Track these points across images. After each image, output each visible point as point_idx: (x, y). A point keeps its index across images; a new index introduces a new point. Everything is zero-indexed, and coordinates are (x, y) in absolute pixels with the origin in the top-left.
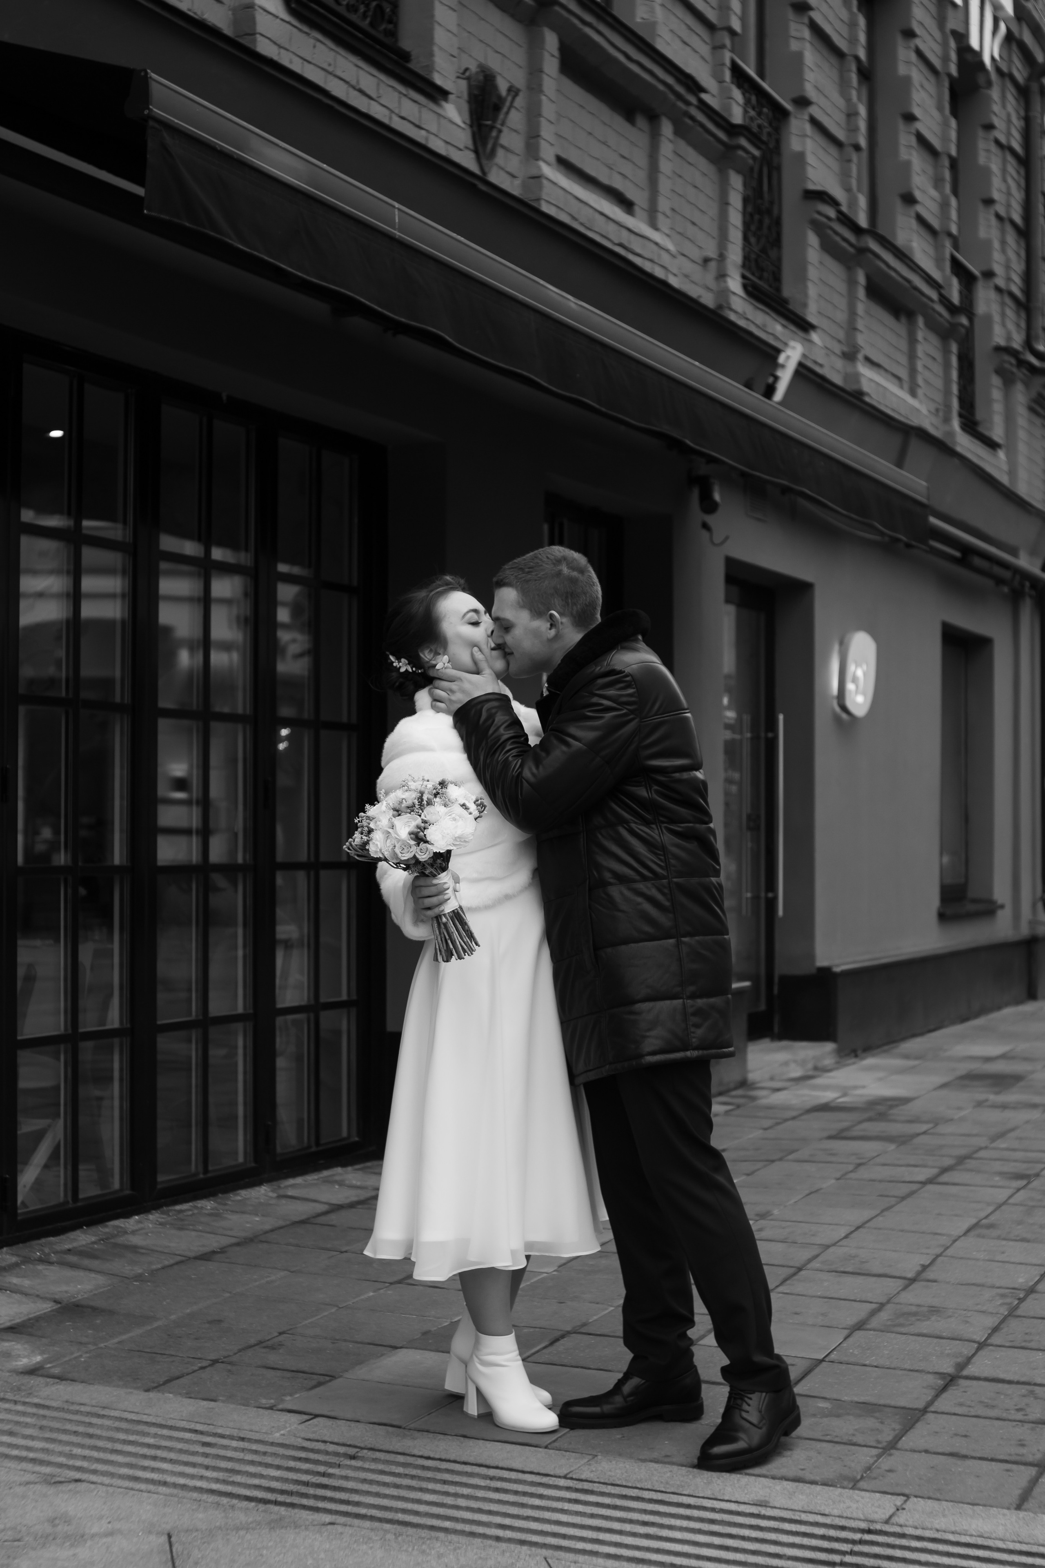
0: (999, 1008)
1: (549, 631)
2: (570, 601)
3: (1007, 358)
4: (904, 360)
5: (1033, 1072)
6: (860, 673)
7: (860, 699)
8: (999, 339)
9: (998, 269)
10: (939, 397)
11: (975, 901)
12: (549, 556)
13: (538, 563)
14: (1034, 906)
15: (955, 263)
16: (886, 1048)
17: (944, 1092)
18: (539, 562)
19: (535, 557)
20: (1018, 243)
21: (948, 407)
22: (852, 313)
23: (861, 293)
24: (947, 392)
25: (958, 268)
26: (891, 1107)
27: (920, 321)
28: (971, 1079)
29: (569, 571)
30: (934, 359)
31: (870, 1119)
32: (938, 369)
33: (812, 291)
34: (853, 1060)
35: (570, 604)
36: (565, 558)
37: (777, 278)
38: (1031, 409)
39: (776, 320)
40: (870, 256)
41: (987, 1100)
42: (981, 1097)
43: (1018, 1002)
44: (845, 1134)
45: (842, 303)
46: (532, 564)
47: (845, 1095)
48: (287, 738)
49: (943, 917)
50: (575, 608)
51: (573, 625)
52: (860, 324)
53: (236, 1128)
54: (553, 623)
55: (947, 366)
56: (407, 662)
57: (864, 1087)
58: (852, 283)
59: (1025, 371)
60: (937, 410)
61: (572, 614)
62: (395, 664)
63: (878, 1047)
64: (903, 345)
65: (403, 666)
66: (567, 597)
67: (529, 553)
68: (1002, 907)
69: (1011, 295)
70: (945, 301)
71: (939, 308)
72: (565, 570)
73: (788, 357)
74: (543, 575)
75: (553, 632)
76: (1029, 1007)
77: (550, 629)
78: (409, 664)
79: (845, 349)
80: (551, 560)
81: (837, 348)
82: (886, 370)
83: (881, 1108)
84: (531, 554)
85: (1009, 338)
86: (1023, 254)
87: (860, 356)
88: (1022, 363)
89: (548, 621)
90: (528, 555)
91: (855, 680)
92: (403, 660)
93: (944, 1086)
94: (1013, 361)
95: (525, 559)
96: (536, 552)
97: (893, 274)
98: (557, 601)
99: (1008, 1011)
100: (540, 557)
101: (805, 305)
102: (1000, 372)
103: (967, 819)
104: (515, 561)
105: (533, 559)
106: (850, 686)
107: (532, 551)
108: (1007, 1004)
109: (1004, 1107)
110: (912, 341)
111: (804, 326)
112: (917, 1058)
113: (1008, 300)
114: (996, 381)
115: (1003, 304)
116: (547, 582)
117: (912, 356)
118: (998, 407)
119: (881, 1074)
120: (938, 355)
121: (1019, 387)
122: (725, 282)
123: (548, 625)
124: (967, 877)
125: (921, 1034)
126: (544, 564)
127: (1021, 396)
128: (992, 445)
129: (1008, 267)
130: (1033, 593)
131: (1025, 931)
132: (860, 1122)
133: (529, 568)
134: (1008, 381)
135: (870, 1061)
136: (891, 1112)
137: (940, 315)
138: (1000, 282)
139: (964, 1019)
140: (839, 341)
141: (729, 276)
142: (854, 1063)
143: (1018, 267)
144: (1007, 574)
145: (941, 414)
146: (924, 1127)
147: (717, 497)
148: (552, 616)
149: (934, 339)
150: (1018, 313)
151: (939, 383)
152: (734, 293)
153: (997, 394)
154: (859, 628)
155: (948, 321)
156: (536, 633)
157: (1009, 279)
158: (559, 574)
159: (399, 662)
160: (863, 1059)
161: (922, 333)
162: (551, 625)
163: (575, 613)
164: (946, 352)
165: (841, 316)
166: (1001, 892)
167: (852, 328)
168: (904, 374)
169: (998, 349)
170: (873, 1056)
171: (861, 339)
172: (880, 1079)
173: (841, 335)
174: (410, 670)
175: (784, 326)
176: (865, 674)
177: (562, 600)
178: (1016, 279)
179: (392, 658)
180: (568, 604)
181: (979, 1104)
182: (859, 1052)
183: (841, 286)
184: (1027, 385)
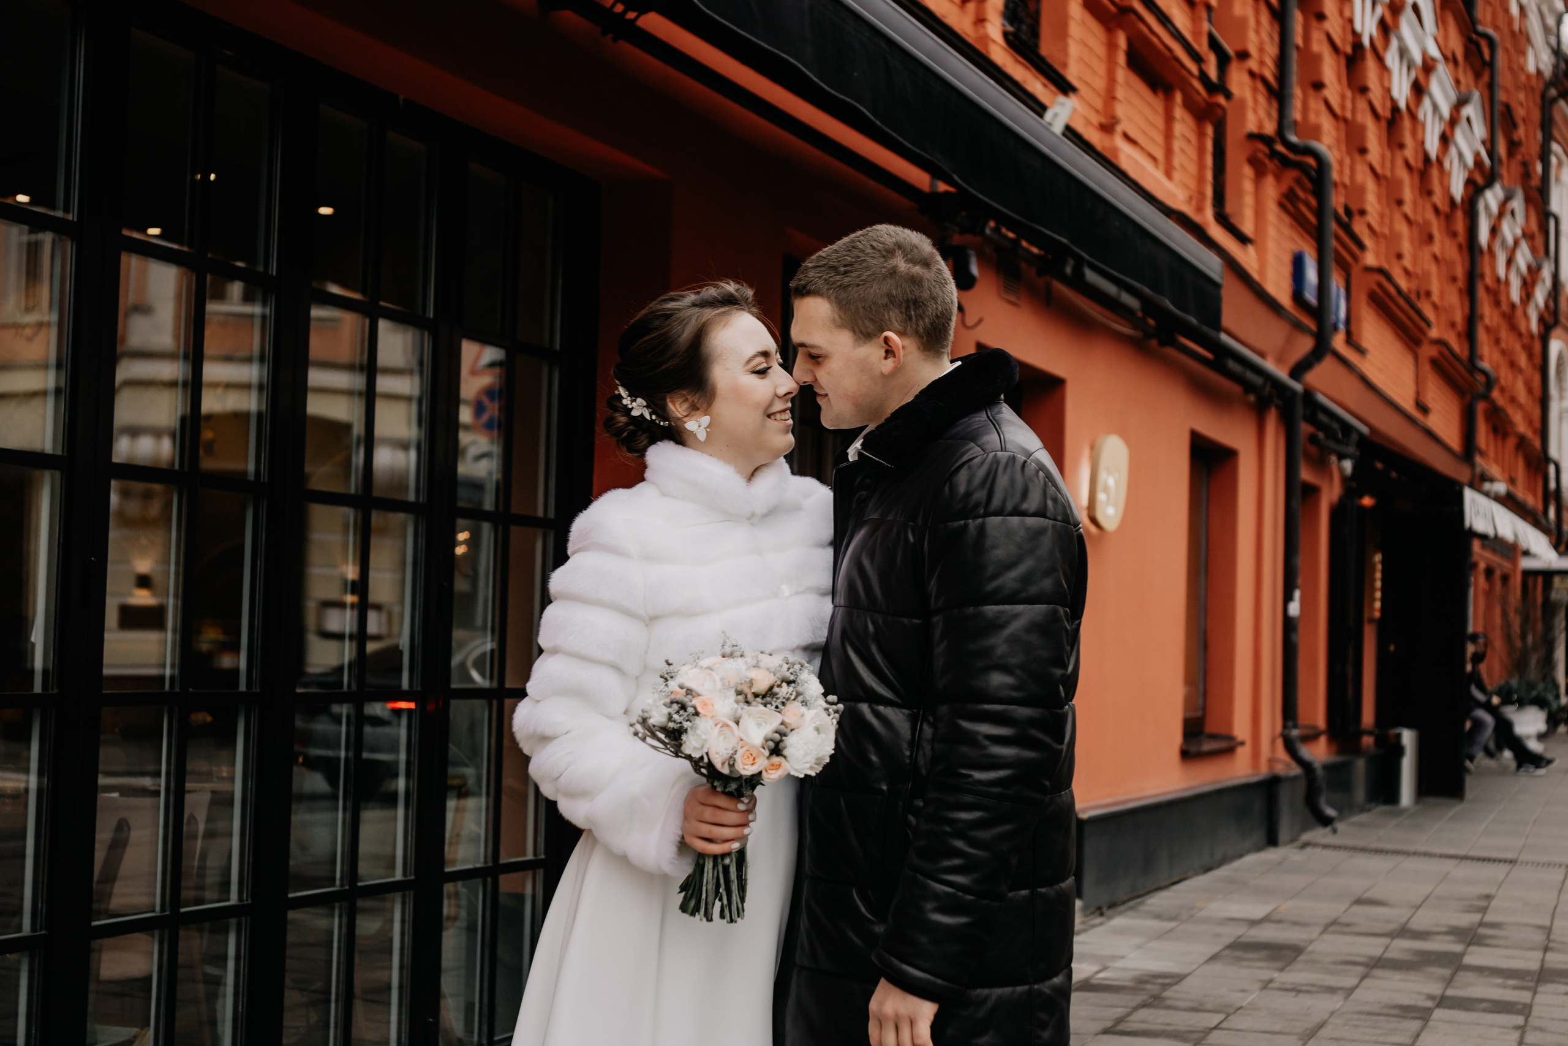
0: (1240, 856)
1: (884, 362)
2: (913, 313)
3: (1261, 146)
4: (1160, 139)
5: (1311, 942)
6: (1111, 482)
7: (1111, 511)
8: (1251, 126)
9: (1253, 50)
10: (1192, 184)
11: (1214, 737)
12: (874, 244)
13: (859, 257)
14: (1273, 741)
15: (1211, 38)
16: (1131, 903)
17: (1216, 967)
18: (860, 254)
19: (853, 247)
20: (1271, 24)
21: (1202, 194)
22: (1112, 80)
23: (1121, 59)
24: (1201, 179)
25: (1214, 44)
26: (1165, 987)
27: (1178, 97)
28: (1241, 948)
29: (909, 266)
30: (1189, 141)
31: (1144, 1005)
32: (1192, 153)
33: (1074, 50)
34: (1099, 920)
35: (914, 318)
36: (899, 246)
37: (1035, 32)
38: (1281, 205)
39: (1037, 77)
40: (1133, 17)
41: (1271, 981)
42: (1266, 975)
43: (1258, 849)
44: (1122, 1027)
45: (1101, 68)
46: (849, 259)
47: (1104, 969)
48: (466, 542)
49: (1186, 755)
50: (921, 322)
51: (919, 348)
52: (1120, 93)
53: (389, 1004)
54: (889, 348)
55: (1201, 150)
56: (645, 403)
57: (1123, 957)
58: (1112, 46)
59: (1277, 162)
60: (1191, 198)
61: (917, 332)
62: (625, 402)
63: (1124, 902)
64: (1160, 122)
65: (639, 408)
66: (908, 308)
67: (840, 239)
68: (1242, 743)
69: (1264, 80)
70: (1203, 77)
71: (1197, 84)
72: (902, 265)
73: (1056, 115)
74: (869, 275)
75: (888, 365)
76: (1271, 855)
77: (886, 358)
78: (647, 407)
79: (1103, 120)
80: (879, 251)
81: (1095, 119)
82: (1142, 149)
83: (1153, 988)
84: (846, 240)
85: (1261, 125)
86: (1276, 37)
87: (1119, 129)
88: (1274, 154)
89: (882, 347)
90: (840, 243)
91: (1106, 490)
92: (639, 400)
93: (1214, 958)
94: (1267, 150)
95: (836, 251)
96: (853, 236)
97: (1155, 40)
98: (894, 316)
99: (1250, 859)
100: (861, 246)
101: (1065, 65)
102: (1253, 161)
103: (1206, 646)
104: (820, 253)
105: (849, 251)
106: (1101, 497)
107: (846, 235)
108: (1249, 851)
109: (1296, 990)
110: (1169, 119)
111: (1065, 88)
112: (1172, 919)
113: (1260, 86)
114: (1248, 171)
115: (1255, 90)
116: (875, 286)
117: (1168, 135)
118: (1249, 200)
119: (1138, 940)
120: (1193, 138)
121: (1270, 181)
122: (984, 27)
123: (883, 354)
124: (1204, 709)
125: (1166, 887)
126: (868, 259)
127: (1271, 190)
128: (1243, 239)
129: (1261, 50)
130: (1279, 402)
131: (1264, 772)
132: (1136, 1008)
133: (845, 266)
134: (1260, 173)
135: (1119, 921)
136: (1167, 994)
137: (1198, 93)
138: (1253, 64)
139: (1208, 869)
140: (1097, 111)
141: (989, 21)
142: (1101, 924)
143: (1272, 50)
144: (1258, 380)
145: (1194, 202)
146: (1215, 1019)
147: (975, 270)
148: (886, 340)
149: (1189, 120)
150: (1269, 101)
151: (1192, 168)
152: (994, 41)
153: (1248, 186)
154: (1110, 432)
155: (1205, 100)
156: (864, 367)
157: (1262, 63)
158: (893, 272)
159: (632, 401)
160: (1110, 918)
161: (1179, 112)
162: (887, 352)
163: (921, 330)
164: (1201, 134)
165: (1100, 84)
166: (1241, 728)
167: (1110, 97)
168: (1159, 154)
169: (1252, 137)
170: (1121, 913)
171: (1120, 110)
172: (1139, 947)
173: (1099, 104)
174: (648, 417)
175: (1045, 85)
176: (1116, 483)
177: (901, 312)
178: (1269, 62)
179: (622, 391)
180: (910, 318)
181: (1266, 985)
182: (1104, 909)
183: (1101, 50)
184: (1278, 178)
